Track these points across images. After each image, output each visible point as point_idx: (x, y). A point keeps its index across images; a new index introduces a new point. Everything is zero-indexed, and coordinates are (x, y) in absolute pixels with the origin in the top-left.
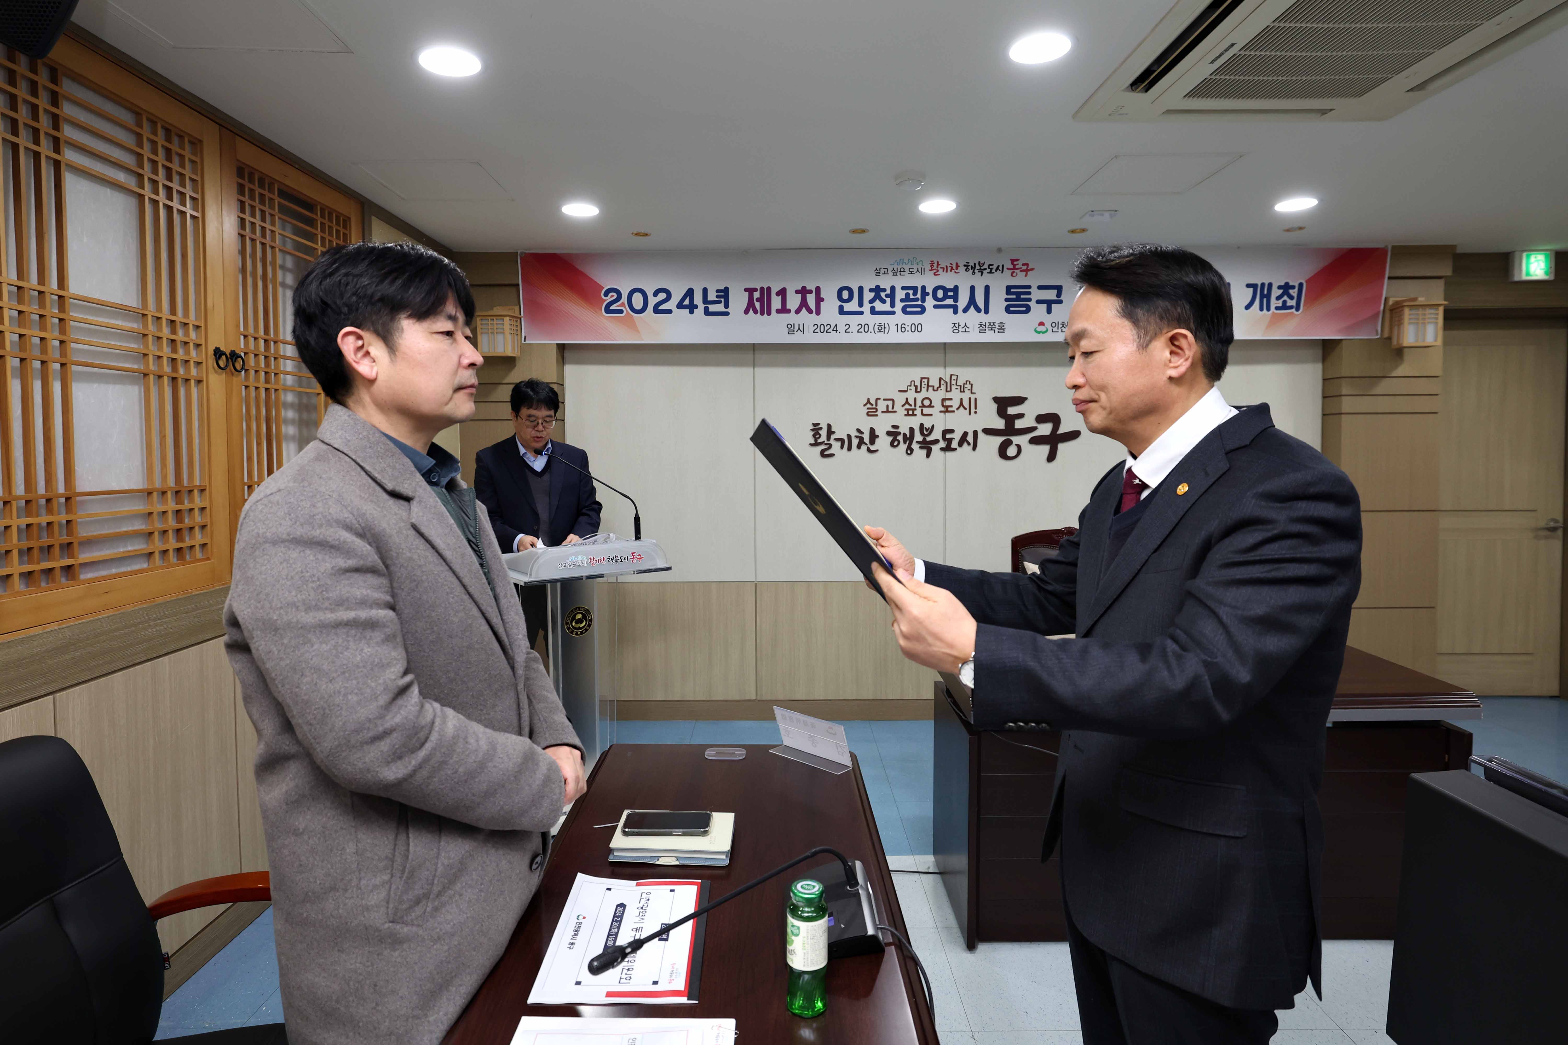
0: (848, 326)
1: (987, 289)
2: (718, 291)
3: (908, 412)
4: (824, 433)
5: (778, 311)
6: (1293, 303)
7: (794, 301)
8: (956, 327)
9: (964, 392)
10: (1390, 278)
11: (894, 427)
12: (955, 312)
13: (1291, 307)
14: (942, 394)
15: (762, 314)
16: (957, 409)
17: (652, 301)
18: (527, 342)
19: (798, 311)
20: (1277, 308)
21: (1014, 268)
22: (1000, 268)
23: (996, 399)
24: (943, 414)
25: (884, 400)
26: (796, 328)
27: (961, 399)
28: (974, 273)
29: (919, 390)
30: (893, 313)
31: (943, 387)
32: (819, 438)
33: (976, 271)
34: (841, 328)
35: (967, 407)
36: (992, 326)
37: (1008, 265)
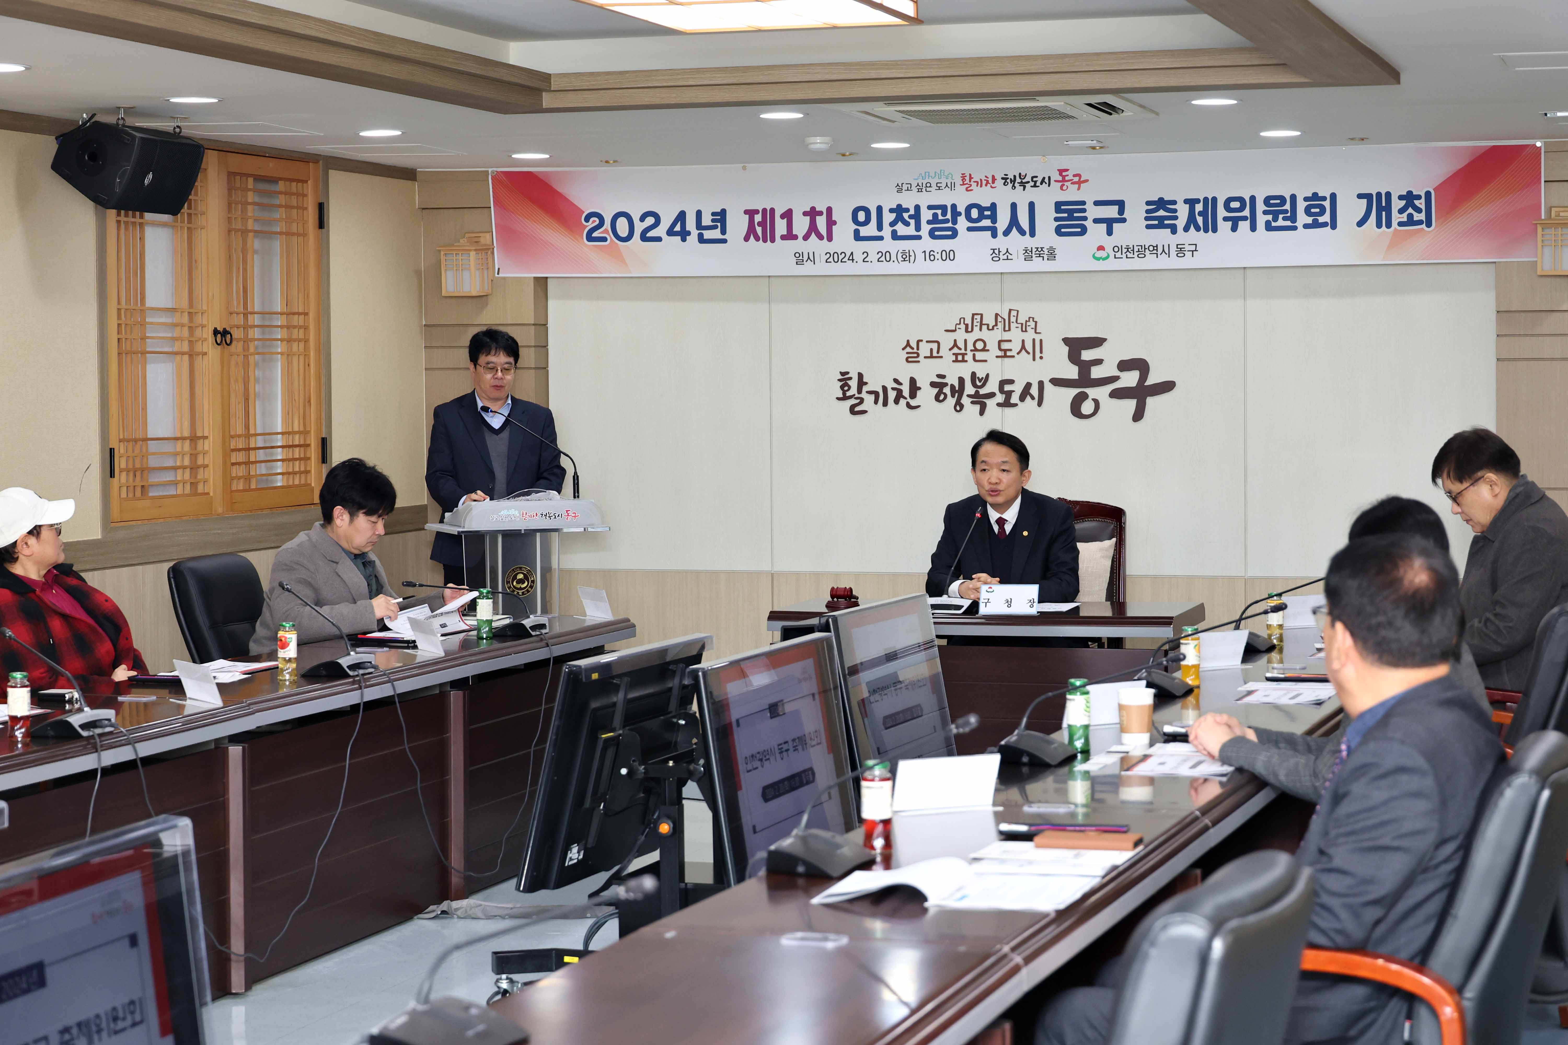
0: (866, 254)
1: (1032, 206)
2: (713, 214)
3: (957, 358)
4: (854, 384)
5: (783, 238)
6: (1422, 216)
7: (801, 225)
8: (996, 254)
9: (1026, 331)
10: (1545, 181)
11: (939, 376)
12: (994, 235)
13: (1420, 222)
14: (998, 334)
15: (765, 241)
16: (1018, 353)
17: (639, 227)
18: (501, 275)
19: (806, 237)
20: (1401, 224)
21: (1064, 180)
22: (1047, 180)
23: (1066, 341)
24: (1000, 359)
25: (927, 342)
26: (806, 258)
27: (1023, 341)
28: (1014, 187)
29: (970, 329)
30: (919, 238)
31: (1000, 325)
32: (848, 390)
33: (1016, 185)
34: (858, 257)
35: (1031, 350)
36: (1040, 252)
37: (1056, 176)
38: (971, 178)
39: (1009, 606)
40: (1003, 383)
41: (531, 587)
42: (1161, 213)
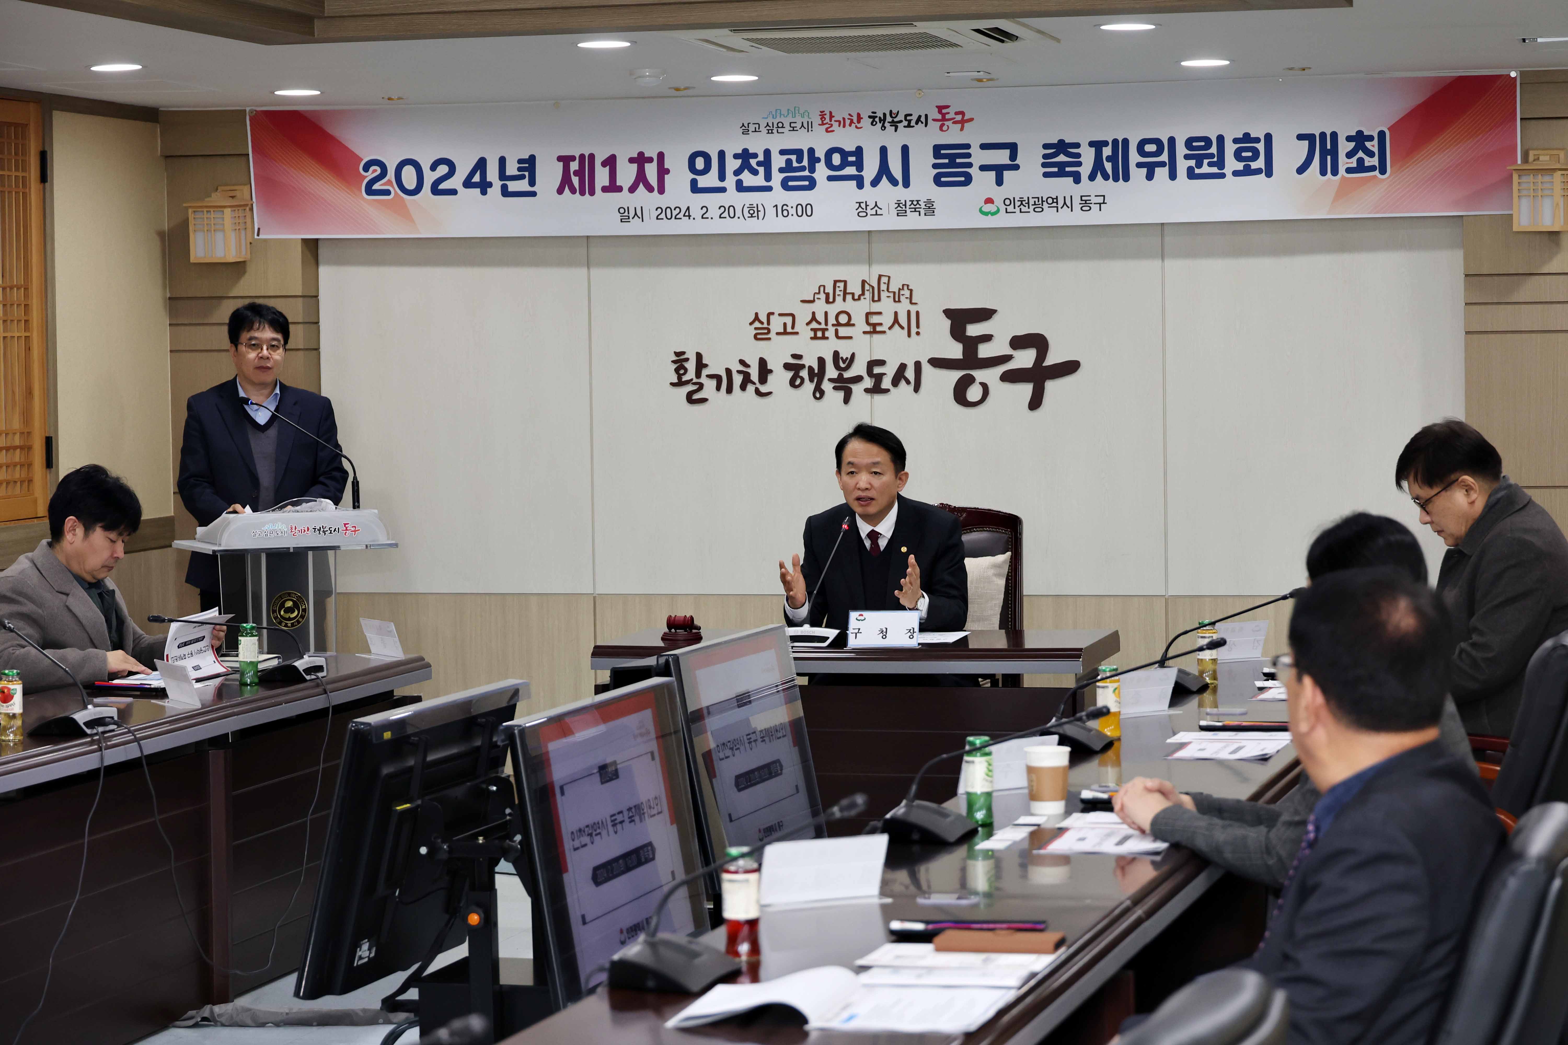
0: (705, 209)
1: (905, 150)
2: (520, 161)
3: (815, 334)
4: (691, 366)
5: (605, 189)
6: (1375, 161)
7: (626, 174)
8: (862, 209)
9: (899, 301)
10: (1521, 119)
11: (795, 356)
12: (860, 186)
13: (1372, 168)
14: (865, 305)
15: (582, 193)
16: (890, 328)
17: (430, 177)
18: (261, 237)
19: (632, 189)
20: (1349, 170)
21: (944, 119)
22: (923, 119)
23: (948, 313)
24: (868, 336)
25: (780, 315)
26: (632, 214)
27: (896, 313)
28: (883, 128)
29: (831, 300)
30: (769, 189)
31: (868, 295)
32: (685, 374)
33: (887, 124)
34: (696, 212)
35: (905, 325)
36: (915, 206)
37: (934, 114)
38: (831, 117)
39: (884, 637)
40: (872, 364)
41: (302, 617)
42: (1062, 158)
